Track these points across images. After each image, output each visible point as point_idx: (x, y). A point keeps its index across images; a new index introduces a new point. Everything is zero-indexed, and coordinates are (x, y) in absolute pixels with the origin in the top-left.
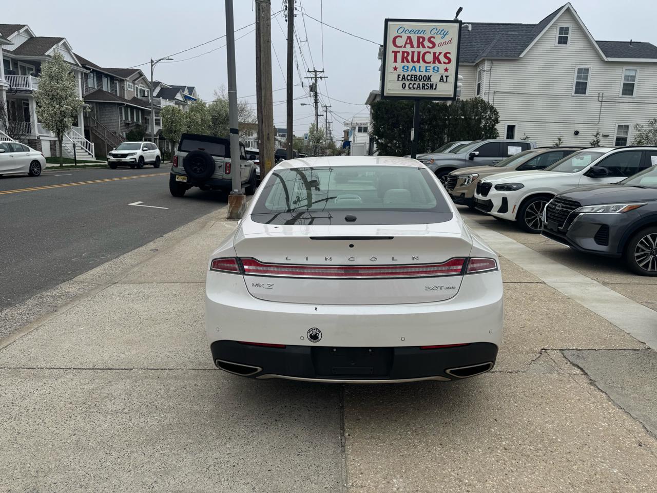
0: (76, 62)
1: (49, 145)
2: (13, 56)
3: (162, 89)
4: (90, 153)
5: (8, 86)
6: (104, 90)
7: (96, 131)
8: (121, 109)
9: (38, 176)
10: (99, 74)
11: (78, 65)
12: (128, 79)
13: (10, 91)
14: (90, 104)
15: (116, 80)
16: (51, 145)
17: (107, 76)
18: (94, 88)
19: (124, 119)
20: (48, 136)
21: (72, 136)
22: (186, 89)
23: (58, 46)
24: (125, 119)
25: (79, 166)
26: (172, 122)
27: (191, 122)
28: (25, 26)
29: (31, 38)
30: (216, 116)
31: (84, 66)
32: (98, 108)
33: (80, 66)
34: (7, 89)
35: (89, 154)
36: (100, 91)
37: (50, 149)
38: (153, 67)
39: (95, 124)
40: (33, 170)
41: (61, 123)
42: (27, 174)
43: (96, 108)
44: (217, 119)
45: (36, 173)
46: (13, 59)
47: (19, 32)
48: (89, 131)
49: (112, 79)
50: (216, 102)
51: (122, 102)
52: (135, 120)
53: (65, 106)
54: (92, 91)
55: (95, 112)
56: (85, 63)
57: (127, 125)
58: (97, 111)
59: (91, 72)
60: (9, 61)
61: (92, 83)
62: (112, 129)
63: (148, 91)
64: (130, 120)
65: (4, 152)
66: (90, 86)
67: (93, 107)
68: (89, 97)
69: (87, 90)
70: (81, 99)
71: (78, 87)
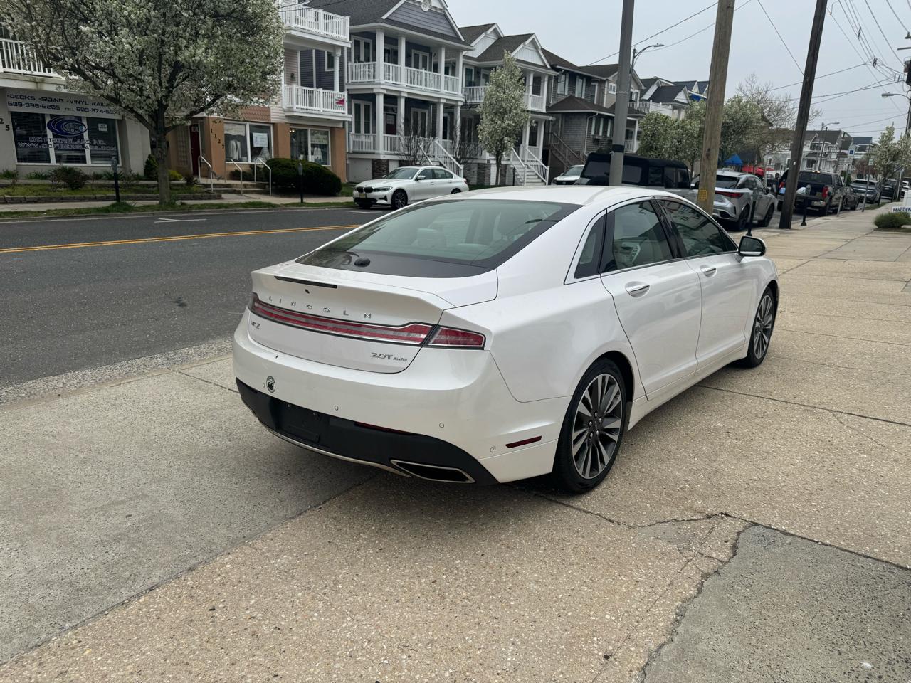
0: (545, 64)
2: (476, 63)
3: (659, 88)
4: (543, 179)
5: (464, 100)
6: (576, 96)
7: (557, 152)
8: (591, 121)
10: (573, 74)
11: (546, 67)
12: (610, 78)
13: (465, 105)
14: (552, 116)
15: (594, 81)
17: (582, 77)
18: (564, 94)
19: (593, 133)
21: (526, 159)
22: (696, 85)
23: (525, 45)
24: (595, 133)
26: (653, 135)
27: (682, 134)
28: (493, 25)
29: (499, 38)
30: (727, 123)
31: (553, 68)
32: (564, 121)
33: (549, 67)
34: (461, 104)
35: (543, 181)
36: (571, 98)
38: (635, 60)
39: (556, 142)
41: (501, 143)
43: (562, 122)
44: (729, 127)
46: (475, 67)
47: (486, 34)
48: (548, 151)
49: (589, 80)
50: (732, 102)
51: (593, 111)
52: (608, 135)
53: (507, 122)
54: (561, 99)
55: (560, 127)
56: (555, 63)
57: (596, 141)
58: (562, 125)
59: (563, 74)
60: (472, 70)
61: (563, 88)
62: (576, 148)
63: (637, 93)
64: (601, 134)
66: (559, 92)
67: (557, 120)
68: (555, 107)
69: (554, 98)
70: (544, 110)
71: (543, 95)
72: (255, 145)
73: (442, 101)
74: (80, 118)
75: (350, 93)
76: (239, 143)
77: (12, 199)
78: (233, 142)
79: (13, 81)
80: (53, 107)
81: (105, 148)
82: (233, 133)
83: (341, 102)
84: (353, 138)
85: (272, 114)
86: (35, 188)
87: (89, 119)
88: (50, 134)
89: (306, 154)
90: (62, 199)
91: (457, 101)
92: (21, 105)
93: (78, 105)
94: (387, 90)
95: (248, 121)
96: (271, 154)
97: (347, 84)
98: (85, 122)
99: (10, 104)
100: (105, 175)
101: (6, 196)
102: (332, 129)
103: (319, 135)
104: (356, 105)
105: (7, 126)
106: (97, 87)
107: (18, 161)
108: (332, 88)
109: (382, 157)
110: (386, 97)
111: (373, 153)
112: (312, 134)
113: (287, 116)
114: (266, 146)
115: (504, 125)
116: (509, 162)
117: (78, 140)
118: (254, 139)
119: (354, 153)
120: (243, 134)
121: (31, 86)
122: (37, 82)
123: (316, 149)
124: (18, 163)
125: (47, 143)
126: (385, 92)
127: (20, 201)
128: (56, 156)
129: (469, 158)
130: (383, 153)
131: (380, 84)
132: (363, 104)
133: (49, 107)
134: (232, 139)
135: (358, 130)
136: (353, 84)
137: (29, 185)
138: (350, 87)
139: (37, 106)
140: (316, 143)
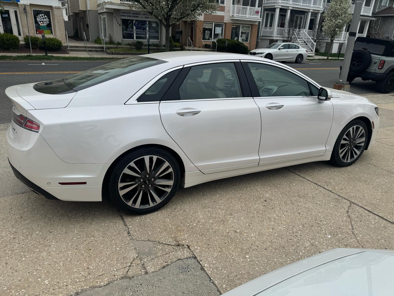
1: (338, 46)
5: (323, 10)
9: (300, 63)
13: (323, 13)
14: (375, 18)
16: (339, 46)
18: (386, 6)
20: (339, 40)
25: (340, 59)
32: (382, 20)
34: (321, 12)
36: (390, 8)
37: (338, 48)
39: (376, 32)
40: (298, 59)
42: (294, 62)
43: (381, 21)
45: (299, 62)
53: (338, 21)
54: (383, 8)
55: (379, 24)
58: (381, 23)
61: (385, 2)
65: (283, 49)
66: (382, 5)
67: (378, 20)
68: (378, 13)
69: (379, 8)
70: (371, 15)
71: (371, 7)
72: (216, 33)
73: (311, 11)
74: (146, 21)
75: (265, 8)
76: (209, 32)
77: (115, 53)
78: (207, 31)
79: (122, 7)
80: (137, 17)
81: (154, 33)
82: (207, 27)
83: (257, 12)
84: (263, 29)
85: (225, 18)
86: (124, 49)
87: (149, 21)
88: (135, 27)
89: (238, 37)
90: (132, 53)
91: (319, 11)
92: (125, 16)
93: (145, 16)
94: (282, 6)
95: (214, 22)
96: (222, 37)
97: (264, 4)
98: (147, 23)
99: (121, 16)
100: (152, 44)
101: (113, 52)
102: (252, 25)
103: (245, 28)
104: (267, 14)
105: (120, 25)
106: (145, 8)
107: (123, 38)
108: (255, 6)
109: (274, 38)
110: (281, 9)
111: (271, 36)
112: (242, 28)
113: (231, 20)
114: (221, 33)
115: (336, 23)
116: (344, 42)
117: (145, 30)
118: (216, 30)
119: (262, 36)
120: (211, 28)
121: (128, 8)
122: (131, 7)
123: (243, 34)
124: (122, 39)
125: (133, 31)
126: (280, 7)
127: (118, 54)
128: (136, 36)
129: (320, 39)
130: (275, 36)
131: (278, 3)
132: (270, 13)
133: (135, 17)
134: (207, 30)
135: (266, 26)
136: (267, 3)
137: (123, 48)
138: (265, 5)
139: (130, 16)
140: (243, 32)
